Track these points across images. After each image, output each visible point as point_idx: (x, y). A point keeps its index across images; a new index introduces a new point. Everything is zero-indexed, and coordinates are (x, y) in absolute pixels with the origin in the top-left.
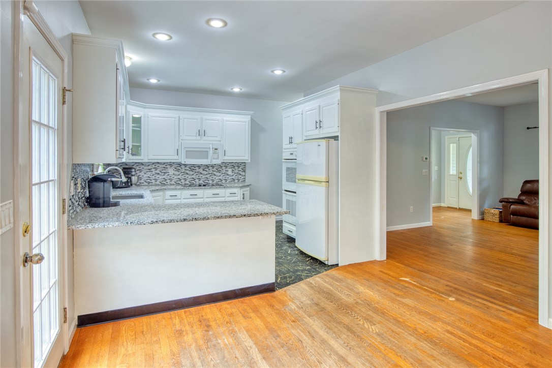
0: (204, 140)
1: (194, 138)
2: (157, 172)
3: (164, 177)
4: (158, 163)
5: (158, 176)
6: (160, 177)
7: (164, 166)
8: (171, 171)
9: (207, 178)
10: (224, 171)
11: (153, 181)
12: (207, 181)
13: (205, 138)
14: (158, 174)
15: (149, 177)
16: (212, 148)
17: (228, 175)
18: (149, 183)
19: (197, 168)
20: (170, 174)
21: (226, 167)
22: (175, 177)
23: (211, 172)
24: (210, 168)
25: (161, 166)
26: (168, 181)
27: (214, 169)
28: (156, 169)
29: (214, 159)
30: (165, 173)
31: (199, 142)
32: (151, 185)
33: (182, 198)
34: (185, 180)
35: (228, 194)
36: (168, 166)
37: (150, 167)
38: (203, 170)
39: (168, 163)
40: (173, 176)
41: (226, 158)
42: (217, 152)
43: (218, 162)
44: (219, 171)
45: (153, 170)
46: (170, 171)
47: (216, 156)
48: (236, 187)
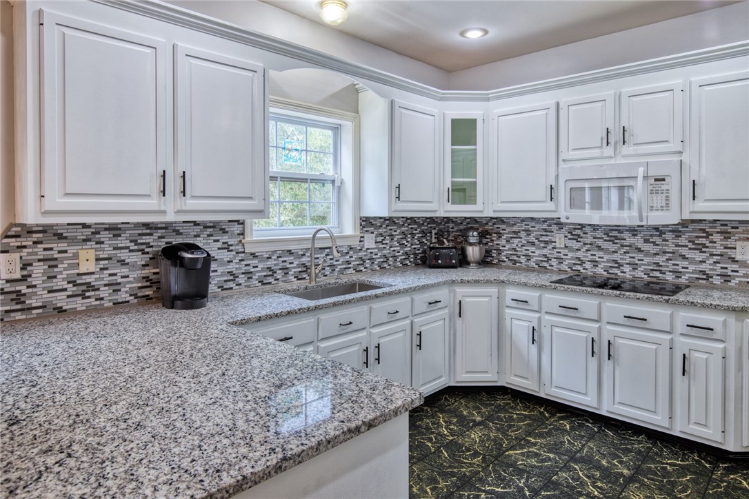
0: (624, 156)
1: (596, 152)
2: (532, 239)
3: (545, 251)
4: (533, 219)
5: (533, 249)
6: (538, 252)
7: (545, 226)
8: (560, 239)
9: (657, 264)
10: (719, 249)
11: (523, 259)
12: (658, 274)
13: (626, 150)
14: (533, 244)
15: (515, 250)
16: (646, 177)
17: (733, 260)
18: (515, 262)
19: (626, 235)
20: (557, 245)
21: (726, 235)
22: (571, 255)
23: (671, 248)
24: (669, 236)
25: (538, 226)
26: (554, 262)
27: (683, 240)
28: (528, 232)
29: (652, 208)
30: (546, 242)
31: (612, 162)
32: (519, 269)
33: (543, 311)
34: (595, 263)
35: (680, 327)
36: (554, 228)
37: (515, 229)
38: (646, 241)
39: (553, 219)
40: (566, 251)
41: (700, 205)
42: (664, 187)
43: (671, 218)
44: (701, 248)
45: (523, 234)
46: (557, 240)
47: (658, 200)
48: (716, 308)
